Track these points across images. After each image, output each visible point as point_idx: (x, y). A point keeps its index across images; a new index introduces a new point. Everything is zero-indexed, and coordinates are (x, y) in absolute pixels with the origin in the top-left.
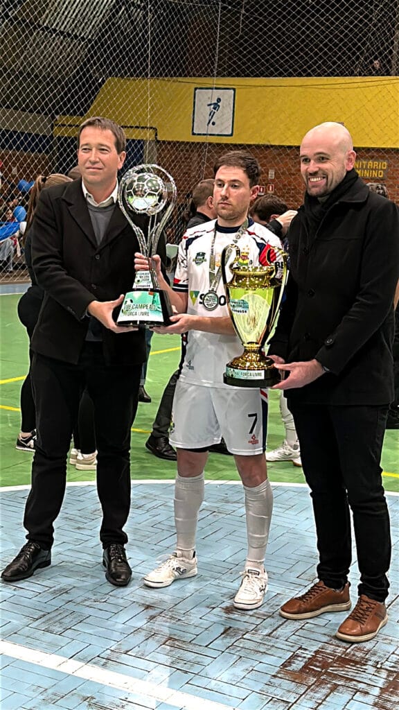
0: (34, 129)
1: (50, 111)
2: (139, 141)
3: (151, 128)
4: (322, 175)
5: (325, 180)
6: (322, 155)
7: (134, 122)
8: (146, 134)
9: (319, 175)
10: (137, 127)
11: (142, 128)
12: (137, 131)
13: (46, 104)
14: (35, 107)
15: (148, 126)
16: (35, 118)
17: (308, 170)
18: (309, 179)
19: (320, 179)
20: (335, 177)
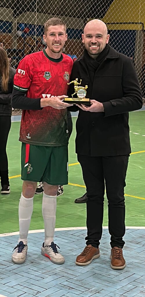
0: (75, 26)
1: (84, 16)
2: (134, 31)
3: (141, 23)
4: (98, 45)
5: (99, 47)
6: (99, 35)
7: (131, 20)
8: (137, 27)
9: (96, 44)
10: (133, 23)
11: (136, 23)
12: (133, 25)
13: (83, 13)
14: (77, 14)
15: (139, 22)
16: (76, 20)
17: (92, 41)
18: (90, 46)
19: (97, 46)
20: (103, 46)
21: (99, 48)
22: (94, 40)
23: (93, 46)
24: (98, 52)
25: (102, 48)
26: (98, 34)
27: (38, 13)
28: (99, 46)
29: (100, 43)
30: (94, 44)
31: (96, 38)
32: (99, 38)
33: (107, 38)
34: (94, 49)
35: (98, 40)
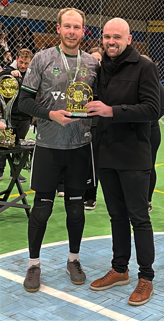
17: (109, 42)
18: (108, 47)
19: (115, 48)
20: (123, 48)
21: (118, 50)
22: (111, 41)
23: (111, 48)
24: (116, 55)
25: (121, 50)
26: (116, 35)
27: (102, 16)
28: (118, 47)
29: (119, 44)
30: (112, 45)
31: (114, 39)
32: (118, 39)
33: (129, 39)
34: (112, 51)
35: (116, 41)
